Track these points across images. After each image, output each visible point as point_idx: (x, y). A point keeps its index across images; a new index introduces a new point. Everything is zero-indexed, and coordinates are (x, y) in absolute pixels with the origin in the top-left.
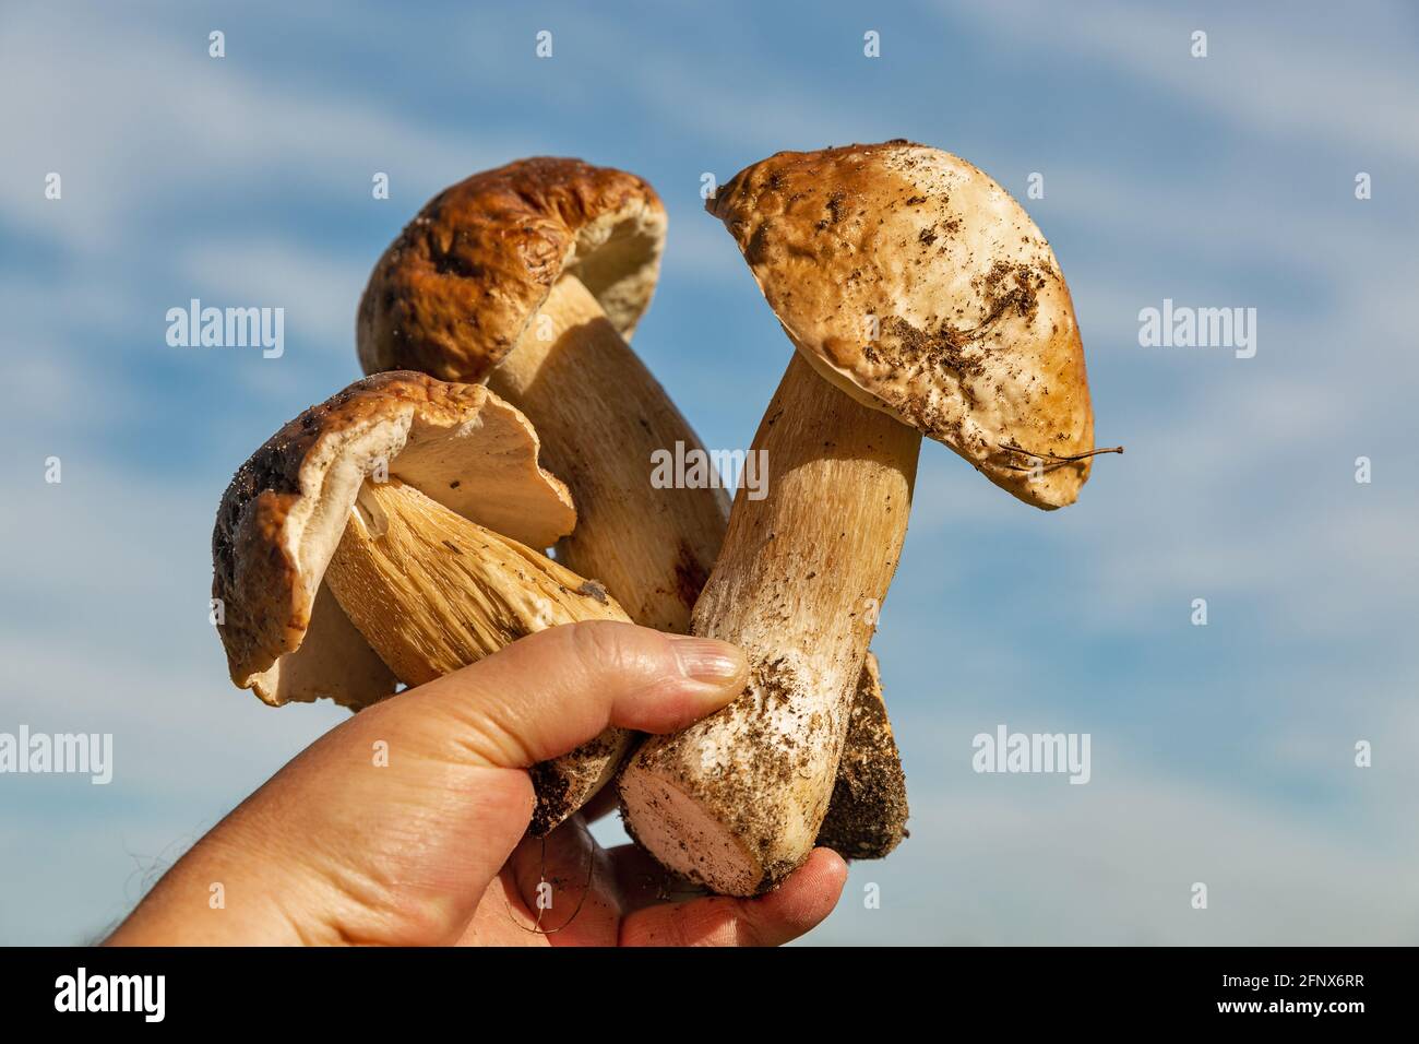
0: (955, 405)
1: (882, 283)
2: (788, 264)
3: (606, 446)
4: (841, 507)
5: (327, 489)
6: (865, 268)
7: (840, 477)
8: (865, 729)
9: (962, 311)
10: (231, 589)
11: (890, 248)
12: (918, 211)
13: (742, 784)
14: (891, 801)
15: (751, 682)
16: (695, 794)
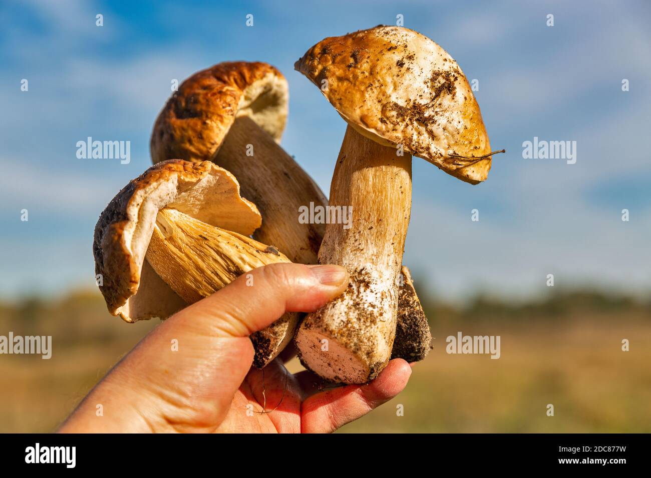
0: (425, 139)
1: (383, 87)
2: (338, 86)
3: (269, 186)
4: (380, 194)
5: (141, 216)
6: (374, 82)
7: (377, 181)
8: (405, 299)
9: (422, 96)
10: (103, 269)
11: (384, 71)
12: (394, 53)
13: (354, 328)
14: (422, 331)
15: (351, 281)
16: (333, 336)
